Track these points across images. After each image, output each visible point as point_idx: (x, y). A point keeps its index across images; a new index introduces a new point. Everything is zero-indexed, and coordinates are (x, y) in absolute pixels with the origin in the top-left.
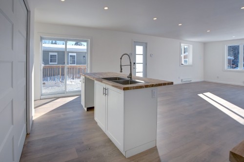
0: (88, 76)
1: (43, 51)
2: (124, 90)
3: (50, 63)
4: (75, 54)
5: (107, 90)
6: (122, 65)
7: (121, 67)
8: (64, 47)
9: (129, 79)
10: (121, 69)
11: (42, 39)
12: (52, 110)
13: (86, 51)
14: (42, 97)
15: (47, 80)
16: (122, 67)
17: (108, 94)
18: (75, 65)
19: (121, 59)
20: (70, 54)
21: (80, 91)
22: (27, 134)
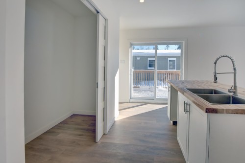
0: (172, 85)
1: (133, 57)
2: (206, 112)
3: (149, 68)
4: (175, 59)
5: (188, 107)
6: (217, 72)
7: (215, 75)
8: (154, 52)
9: (231, 94)
10: (216, 79)
11: (131, 45)
12: (133, 116)
13: (180, 55)
14: (132, 100)
15: (141, 84)
16: (218, 76)
17: (189, 112)
18: (175, 70)
19: (215, 63)
20: (169, 59)
21: (166, 100)
22: (104, 134)
